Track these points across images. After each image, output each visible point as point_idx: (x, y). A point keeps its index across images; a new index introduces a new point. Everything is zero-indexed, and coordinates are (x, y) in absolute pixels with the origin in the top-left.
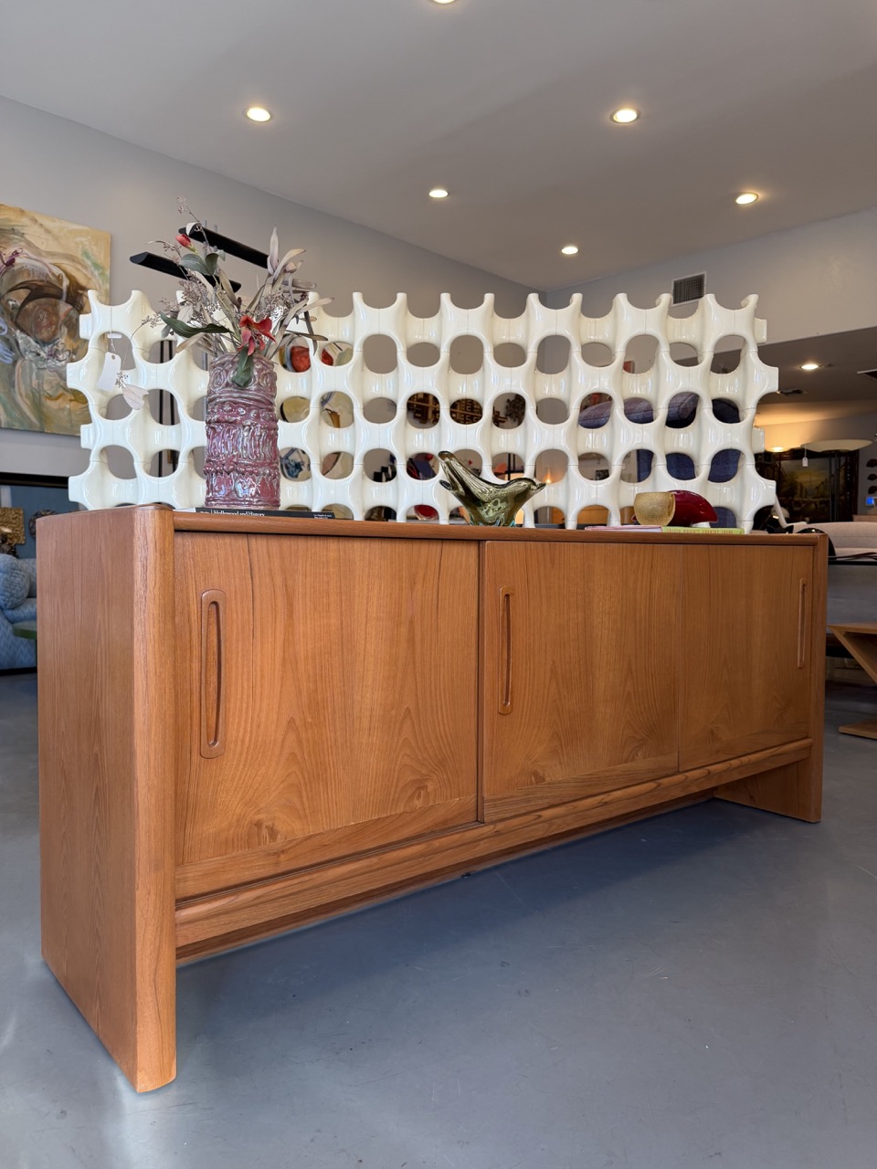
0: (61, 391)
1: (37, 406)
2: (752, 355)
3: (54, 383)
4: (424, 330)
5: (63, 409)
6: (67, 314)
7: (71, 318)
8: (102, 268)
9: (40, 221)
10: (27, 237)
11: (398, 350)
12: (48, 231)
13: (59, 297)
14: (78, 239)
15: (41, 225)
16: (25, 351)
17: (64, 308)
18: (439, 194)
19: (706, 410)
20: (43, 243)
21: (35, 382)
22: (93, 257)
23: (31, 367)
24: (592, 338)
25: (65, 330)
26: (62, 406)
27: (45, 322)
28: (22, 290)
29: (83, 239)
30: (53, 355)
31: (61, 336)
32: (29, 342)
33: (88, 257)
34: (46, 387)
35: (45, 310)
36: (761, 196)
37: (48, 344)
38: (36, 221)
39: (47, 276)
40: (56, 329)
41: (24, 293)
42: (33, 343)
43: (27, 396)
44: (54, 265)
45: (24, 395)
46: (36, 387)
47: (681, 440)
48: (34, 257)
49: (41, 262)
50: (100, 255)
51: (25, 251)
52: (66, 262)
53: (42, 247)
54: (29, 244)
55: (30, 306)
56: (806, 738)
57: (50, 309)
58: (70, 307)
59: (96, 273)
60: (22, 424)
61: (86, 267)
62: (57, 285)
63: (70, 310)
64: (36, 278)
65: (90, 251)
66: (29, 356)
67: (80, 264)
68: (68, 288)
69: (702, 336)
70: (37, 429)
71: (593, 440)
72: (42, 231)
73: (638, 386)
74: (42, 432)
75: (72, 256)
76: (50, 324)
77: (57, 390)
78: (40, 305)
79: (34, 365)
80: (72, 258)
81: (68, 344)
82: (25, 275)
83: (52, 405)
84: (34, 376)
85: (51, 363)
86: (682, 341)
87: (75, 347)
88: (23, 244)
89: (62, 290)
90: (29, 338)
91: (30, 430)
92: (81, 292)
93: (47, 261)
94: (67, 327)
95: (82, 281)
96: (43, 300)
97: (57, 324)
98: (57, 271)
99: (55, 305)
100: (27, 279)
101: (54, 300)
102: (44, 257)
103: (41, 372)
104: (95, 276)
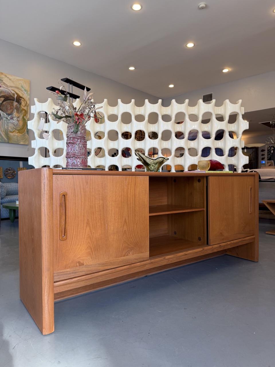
0: (14, 130)
1: (7, 135)
2: (240, 118)
3: (12, 127)
4: (140, 111)
5: (15, 136)
6: (16, 106)
7: (17, 107)
8: (27, 91)
9: (8, 76)
10: (3, 81)
11: (132, 117)
12: (10, 79)
13: (14, 100)
14: (20, 82)
15: (8, 78)
16: (3, 117)
17: (15, 104)
18: (132, 68)
19: (227, 135)
20: (8, 83)
21: (6, 127)
22: (24, 88)
23: (5, 122)
24: (192, 113)
25: (15, 110)
26: (14, 135)
27: (9, 108)
28: (2, 98)
29: (21, 82)
30: (12, 118)
31: (14, 113)
32: (4, 114)
33: (23, 88)
34: (10, 128)
35: (9, 104)
36: (230, 69)
37: (10, 115)
38: (6, 76)
39: (10, 93)
40: (13, 110)
41: (2, 99)
42: (6, 115)
43: (3, 131)
44: (12, 90)
45: (2, 131)
46: (7, 129)
47: (219, 144)
48: (6, 88)
49: (8, 89)
50: (26, 87)
51: (3, 86)
52: (16, 89)
53: (8, 85)
54: (4, 84)
55: (4, 103)
56: (253, 235)
57: (11, 104)
58: (17, 103)
59: (25, 93)
60: (2, 140)
61: (22, 91)
62: (13, 96)
63: (17, 104)
64: (6, 94)
65: (23, 86)
66: (4, 119)
67: (20, 90)
68: (17, 97)
69: (225, 112)
70: (7, 142)
71: (192, 144)
72: (8, 79)
73: (206, 128)
74: (8, 143)
75: (18, 87)
76: (11, 109)
77: (13, 129)
78: (8, 103)
79: (6, 122)
80: (18, 88)
81: (16, 115)
82: (3, 93)
83: (11, 134)
84: (6, 125)
85: (11, 121)
86: (219, 114)
87: (19, 116)
88: (2, 83)
89: (14, 98)
90: (4, 113)
91: (4, 142)
92: (20, 98)
93: (10, 89)
94: (16, 109)
95: (21, 95)
96: (9, 101)
97: (13, 109)
98: (13, 92)
99: (13, 103)
100: (3, 95)
101: (12, 101)
102: (9, 87)
103: (8, 124)
104: (25, 94)
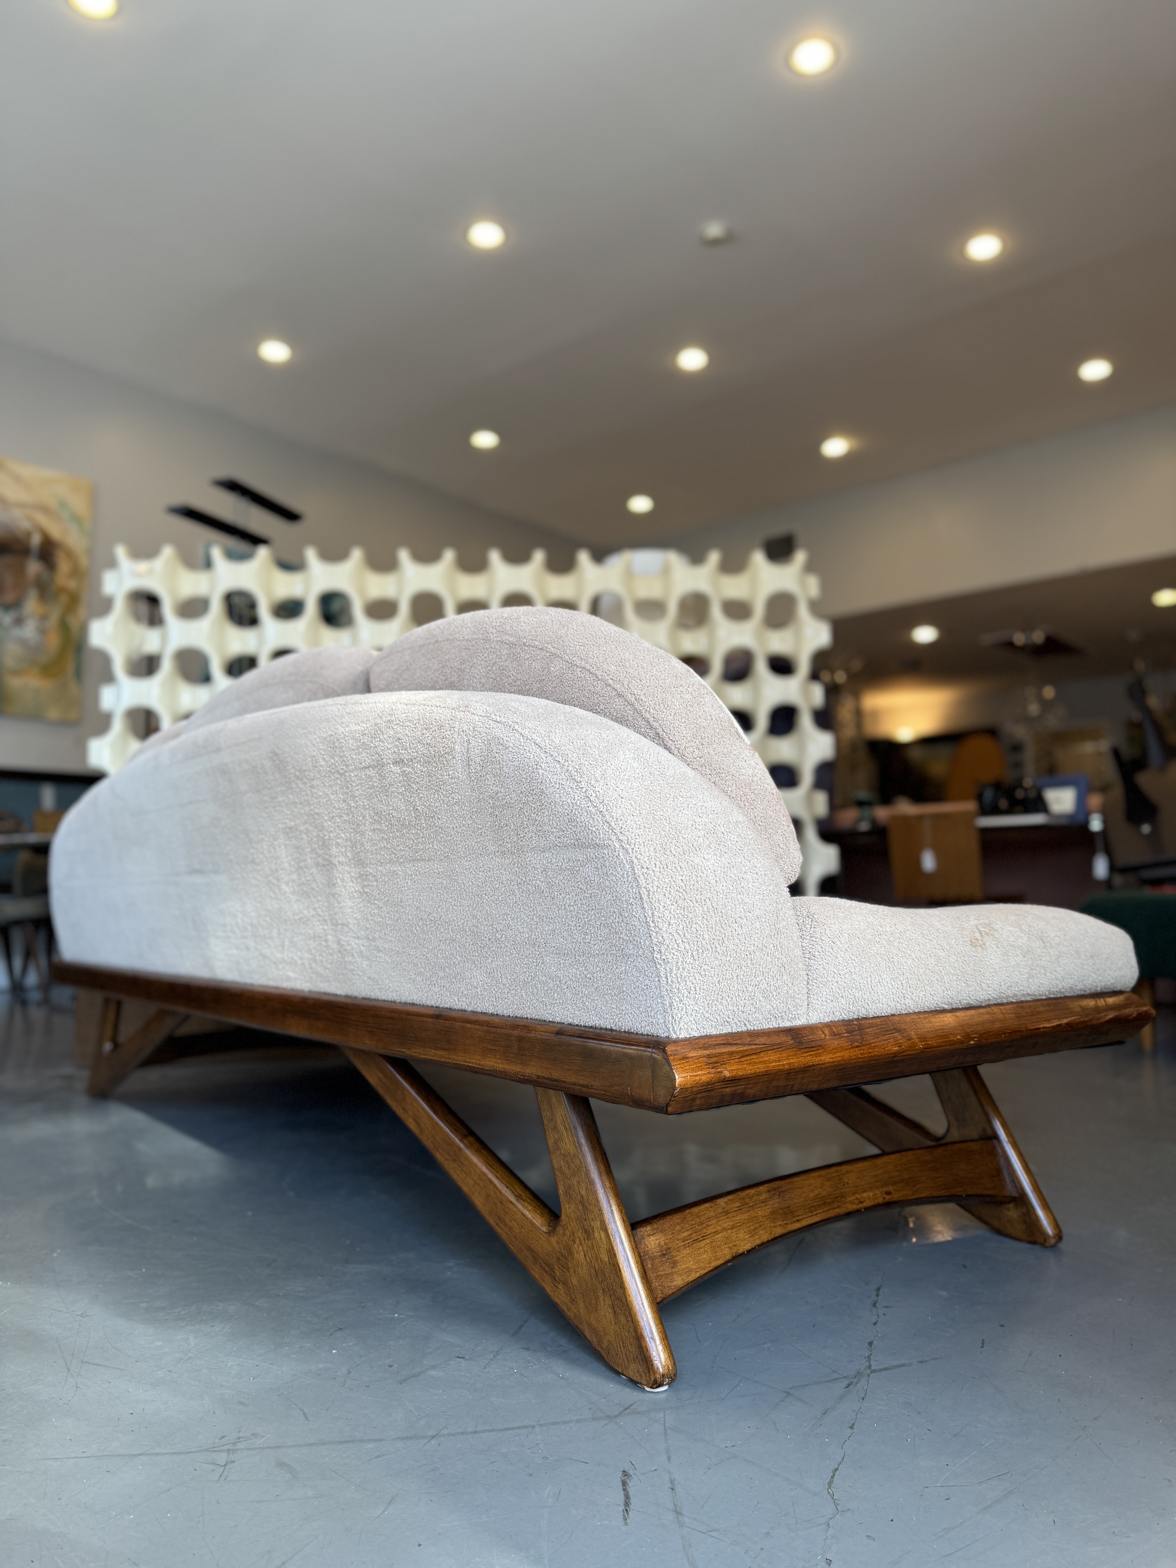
0: (26, 665)
2: (803, 611)
3: (17, 655)
5: (28, 687)
6: (37, 574)
7: (41, 579)
8: (82, 521)
9: (9, 468)
12: (18, 479)
13: (28, 555)
14: (54, 488)
18: (485, 440)
19: (761, 667)
20: (12, 493)
22: (70, 508)
25: (33, 592)
26: (26, 684)
27: (9, 583)
29: (60, 488)
30: (18, 622)
31: (28, 601)
33: (64, 508)
34: (10, 661)
35: (10, 569)
37: (13, 609)
39: (13, 530)
40: (23, 591)
44: (24, 517)
47: (741, 695)
49: (8, 515)
50: (79, 504)
52: (38, 514)
58: (41, 565)
59: (73, 526)
61: (61, 520)
62: (26, 540)
63: (40, 570)
65: (67, 501)
67: (56, 517)
68: (40, 545)
69: (753, 594)
75: (45, 507)
76: (16, 586)
77: (22, 663)
80: (45, 509)
81: (37, 609)
83: (15, 682)
85: (15, 632)
86: (733, 598)
87: (46, 613)
89: (32, 547)
92: (55, 549)
93: (17, 513)
94: (37, 589)
95: (58, 537)
96: (6, 557)
97: (24, 585)
98: (27, 525)
99: (23, 564)
101: (21, 558)
102: (13, 509)
104: (73, 531)
